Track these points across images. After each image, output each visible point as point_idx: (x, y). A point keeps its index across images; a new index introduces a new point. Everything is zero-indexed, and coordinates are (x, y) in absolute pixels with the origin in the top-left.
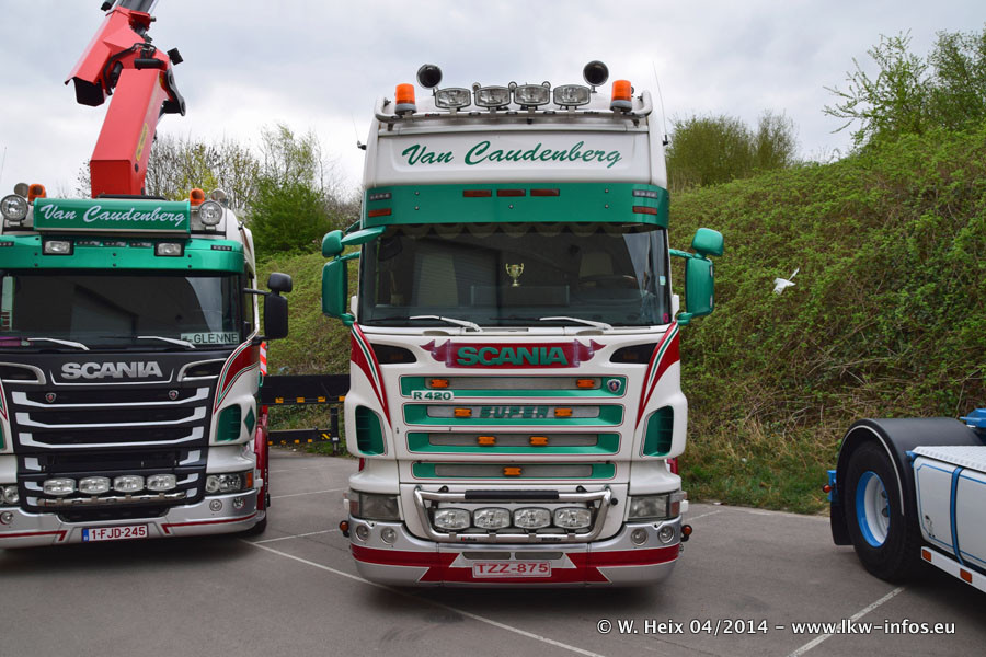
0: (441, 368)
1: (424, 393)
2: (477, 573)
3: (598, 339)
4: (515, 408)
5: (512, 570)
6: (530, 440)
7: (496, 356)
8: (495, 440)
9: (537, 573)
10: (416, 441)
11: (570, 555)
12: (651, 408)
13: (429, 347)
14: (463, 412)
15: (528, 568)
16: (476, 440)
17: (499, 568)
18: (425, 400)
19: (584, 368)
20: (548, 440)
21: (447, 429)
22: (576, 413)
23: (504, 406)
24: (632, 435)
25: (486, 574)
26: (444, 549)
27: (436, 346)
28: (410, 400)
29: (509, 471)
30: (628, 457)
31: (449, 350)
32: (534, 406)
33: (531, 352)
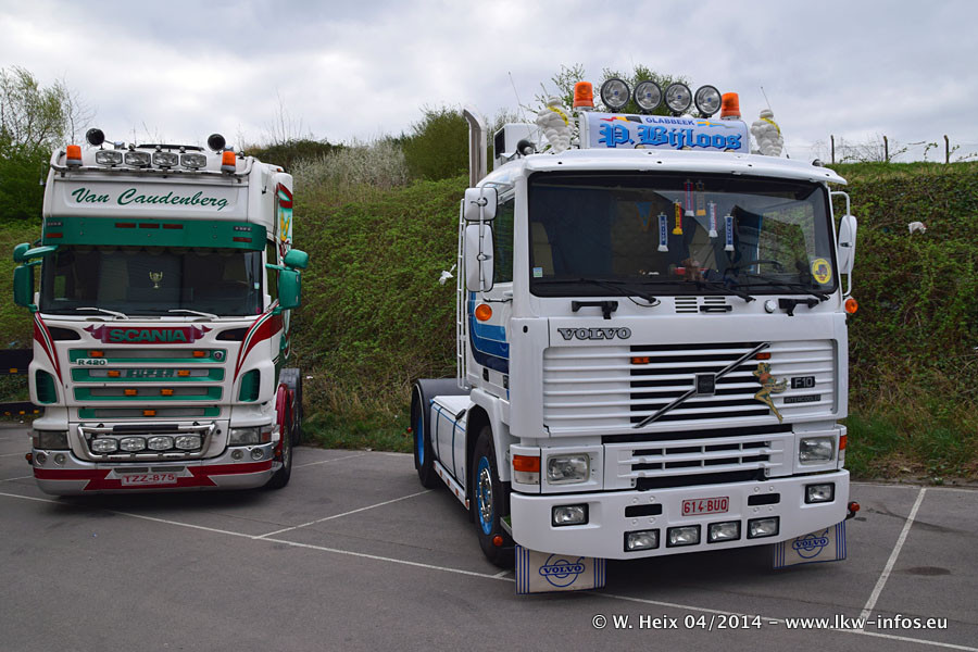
0: (98, 344)
1: (86, 360)
2: (124, 483)
3: (207, 325)
4: (151, 370)
5: (150, 479)
6: (160, 392)
7: (138, 335)
8: (137, 393)
9: (167, 481)
10: (80, 393)
11: (189, 468)
12: (244, 369)
13: (90, 329)
14: (115, 374)
15: (161, 478)
16: (123, 392)
17: (140, 478)
18: (86, 365)
19: (198, 344)
20: (174, 392)
21: (102, 385)
22: (193, 373)
23: (144, 369)
24: (230, 388)
25: (131, 483)
26: (100, 467)
27: (95, 328)
28: (75, 365)
29: (147, 413)
30: (228, 402)
31: (104, 332)
32: (163, 369)
33: (161, 333)
